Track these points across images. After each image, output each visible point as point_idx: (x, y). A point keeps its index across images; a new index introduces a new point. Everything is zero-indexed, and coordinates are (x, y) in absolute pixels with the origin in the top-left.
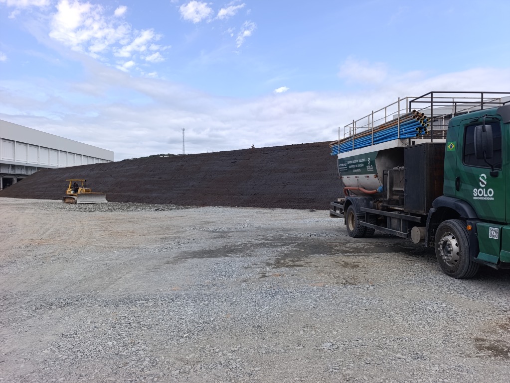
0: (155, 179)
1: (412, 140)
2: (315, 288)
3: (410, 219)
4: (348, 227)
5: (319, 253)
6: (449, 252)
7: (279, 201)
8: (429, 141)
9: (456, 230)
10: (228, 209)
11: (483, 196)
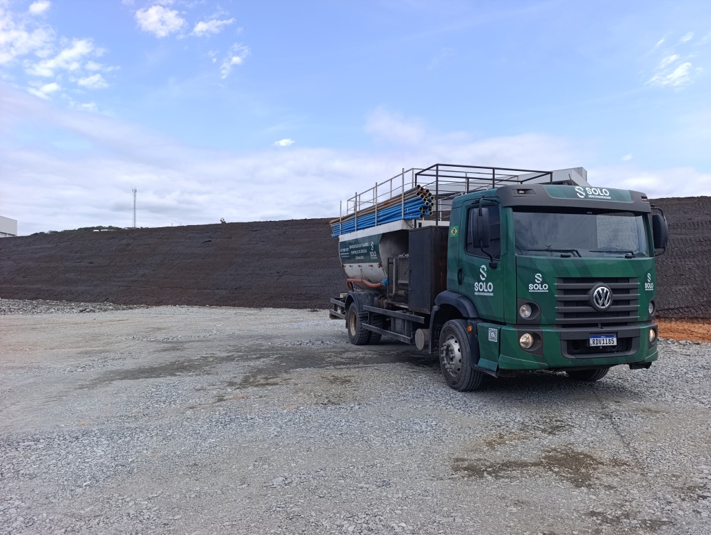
0: (82, 264)
1: (418, 222)
2: (285, 411)
3: (414, 320)
4: (349, 331)
5: (303, 366)
6: (452, 359)
7: (271, 297)
8: (433, 223)
9: (458, 332)
10: (195, 309)
11: (483, 291)
